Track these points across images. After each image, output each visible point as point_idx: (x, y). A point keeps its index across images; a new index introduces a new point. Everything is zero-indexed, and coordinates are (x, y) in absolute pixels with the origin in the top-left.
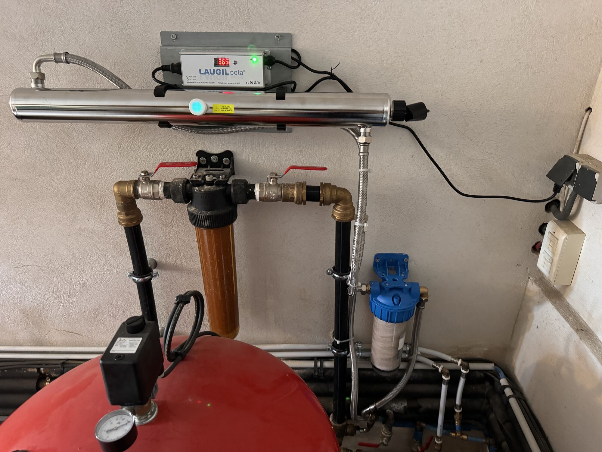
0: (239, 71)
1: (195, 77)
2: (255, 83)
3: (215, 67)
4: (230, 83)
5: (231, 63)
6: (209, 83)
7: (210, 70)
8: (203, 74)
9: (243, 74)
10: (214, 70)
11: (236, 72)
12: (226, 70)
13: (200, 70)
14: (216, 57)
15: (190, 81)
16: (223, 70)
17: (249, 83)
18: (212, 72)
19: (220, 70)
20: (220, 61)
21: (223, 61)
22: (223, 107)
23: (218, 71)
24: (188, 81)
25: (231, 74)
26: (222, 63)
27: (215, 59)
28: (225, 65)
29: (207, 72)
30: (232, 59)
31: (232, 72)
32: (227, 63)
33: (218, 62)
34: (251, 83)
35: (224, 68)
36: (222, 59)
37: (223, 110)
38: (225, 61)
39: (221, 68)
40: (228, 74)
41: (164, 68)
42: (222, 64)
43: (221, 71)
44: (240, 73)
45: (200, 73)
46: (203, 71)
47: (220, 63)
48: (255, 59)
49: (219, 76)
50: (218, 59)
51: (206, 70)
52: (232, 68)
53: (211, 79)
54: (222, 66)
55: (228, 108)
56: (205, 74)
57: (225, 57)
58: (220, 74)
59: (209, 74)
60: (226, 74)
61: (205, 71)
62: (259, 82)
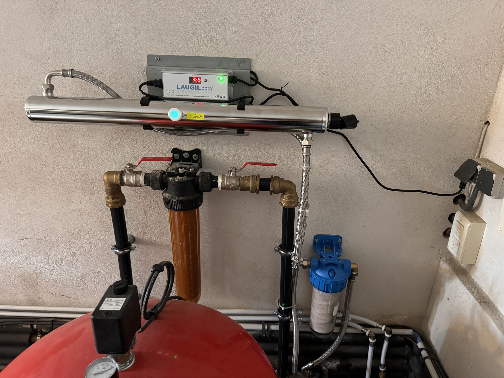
0: (208, 87)
1: (174, 91)
2: (221, 97)
3: (189, 83)
4: (201, 96)
5: (202, 81)
6: (185, 96)
7: (186, 86)
8: (180, 88)
9: (211, 90)
10: (189, 86)
11: (206, 89)
12: (198, 86)
13: (178, 85)
14: (191, 76)
15: (169, 94)
16: (196, 86)
17: (216, 97)
18: (187, 87)
19: (193, 86)
20: (194, 79)
21: (196, 79)
22: (196, 115)
23: (192, 87)
24: (167, 94)
25: (202, 89)
26: (195, 80)
27: (190, 77)
28: (198, 82)
29: (183, 87)
30: (203, 77)
31: (203, 88)
32: (199, 80)
33: (192, 80)
34: (218, 96)
35: (197, 85)
36: (195, 77)
37: (195, 117)
38: (197, 79)
39: (194, 85)
40: (200, 89)
41: (149, 83)
42: (195, 82)
43: (195, 87)
44: (209, 88)
45: (178, 88)
46: (180, 87)
47: (194, 80)
48: (221, 78)
49: (193, 90)
50: (192, 77)
51: (183, 85)
52: (203, 84)
53: (186, 93)
54: (195, 83)
55: (199, 116)
56: (181, 89)
57: (198, 76)
58: (194, 89)
59: (184, 89)
60: (198, 89)
61: (182, 87)
62: (224, 96)
